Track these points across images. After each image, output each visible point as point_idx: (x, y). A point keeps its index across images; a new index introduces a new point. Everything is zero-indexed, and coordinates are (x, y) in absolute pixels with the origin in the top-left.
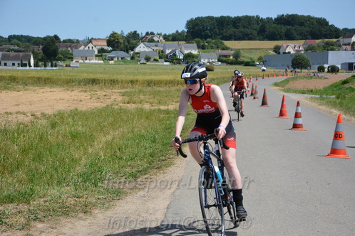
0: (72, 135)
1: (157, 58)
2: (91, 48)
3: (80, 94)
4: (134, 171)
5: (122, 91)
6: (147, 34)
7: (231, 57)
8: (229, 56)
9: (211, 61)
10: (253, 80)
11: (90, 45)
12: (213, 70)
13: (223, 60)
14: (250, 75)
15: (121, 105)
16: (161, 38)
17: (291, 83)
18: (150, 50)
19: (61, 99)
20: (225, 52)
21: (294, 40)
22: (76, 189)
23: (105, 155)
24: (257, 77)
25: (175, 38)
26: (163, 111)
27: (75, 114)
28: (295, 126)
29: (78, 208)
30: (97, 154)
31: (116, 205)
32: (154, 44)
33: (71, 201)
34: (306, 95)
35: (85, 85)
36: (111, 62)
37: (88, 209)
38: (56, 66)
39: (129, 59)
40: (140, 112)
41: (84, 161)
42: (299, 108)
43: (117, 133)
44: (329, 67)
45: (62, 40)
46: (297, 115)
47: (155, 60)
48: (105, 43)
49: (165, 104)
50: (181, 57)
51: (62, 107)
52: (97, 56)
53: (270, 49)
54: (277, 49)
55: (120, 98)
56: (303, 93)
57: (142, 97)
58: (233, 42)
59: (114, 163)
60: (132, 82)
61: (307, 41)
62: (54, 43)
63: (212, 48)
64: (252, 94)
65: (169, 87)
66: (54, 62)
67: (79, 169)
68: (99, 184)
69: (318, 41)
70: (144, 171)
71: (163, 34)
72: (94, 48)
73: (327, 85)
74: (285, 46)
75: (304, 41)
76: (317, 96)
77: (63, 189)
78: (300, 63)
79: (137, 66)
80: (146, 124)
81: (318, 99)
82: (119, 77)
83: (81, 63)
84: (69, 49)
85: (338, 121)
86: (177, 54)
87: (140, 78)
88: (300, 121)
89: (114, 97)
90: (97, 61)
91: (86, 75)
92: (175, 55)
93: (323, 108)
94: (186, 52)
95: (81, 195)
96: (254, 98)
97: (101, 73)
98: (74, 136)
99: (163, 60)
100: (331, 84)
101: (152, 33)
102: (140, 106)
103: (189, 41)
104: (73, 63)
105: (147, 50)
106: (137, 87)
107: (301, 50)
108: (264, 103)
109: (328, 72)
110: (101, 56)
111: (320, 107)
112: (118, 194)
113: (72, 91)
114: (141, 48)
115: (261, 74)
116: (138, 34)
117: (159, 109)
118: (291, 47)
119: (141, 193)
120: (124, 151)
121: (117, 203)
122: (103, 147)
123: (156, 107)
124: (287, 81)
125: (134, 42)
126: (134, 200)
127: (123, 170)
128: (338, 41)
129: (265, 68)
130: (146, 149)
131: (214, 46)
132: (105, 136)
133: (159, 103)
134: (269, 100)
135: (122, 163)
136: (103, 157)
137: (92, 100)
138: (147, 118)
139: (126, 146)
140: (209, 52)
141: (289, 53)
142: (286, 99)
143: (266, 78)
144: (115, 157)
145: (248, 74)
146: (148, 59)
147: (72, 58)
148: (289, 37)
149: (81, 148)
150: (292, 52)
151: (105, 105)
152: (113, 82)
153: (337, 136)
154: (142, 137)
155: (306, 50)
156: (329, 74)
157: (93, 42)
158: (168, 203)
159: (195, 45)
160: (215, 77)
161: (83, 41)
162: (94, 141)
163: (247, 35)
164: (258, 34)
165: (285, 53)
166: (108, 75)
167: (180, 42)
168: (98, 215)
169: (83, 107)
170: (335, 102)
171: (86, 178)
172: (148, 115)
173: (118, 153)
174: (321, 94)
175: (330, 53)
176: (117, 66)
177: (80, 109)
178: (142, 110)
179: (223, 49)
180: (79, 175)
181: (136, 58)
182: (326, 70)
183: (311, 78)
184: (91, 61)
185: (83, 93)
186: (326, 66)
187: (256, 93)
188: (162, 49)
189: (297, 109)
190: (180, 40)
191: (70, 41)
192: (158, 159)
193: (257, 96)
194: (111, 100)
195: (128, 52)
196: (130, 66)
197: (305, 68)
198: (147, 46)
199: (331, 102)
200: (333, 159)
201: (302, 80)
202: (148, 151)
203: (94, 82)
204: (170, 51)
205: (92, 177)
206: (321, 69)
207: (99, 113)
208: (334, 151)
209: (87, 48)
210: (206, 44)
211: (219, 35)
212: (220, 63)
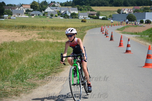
0: (11, 55)
1: (57, 15)
2: (22, 9)
3: (16, 33)
4: (43, 74)
5: (38, 32)
6: (52, 2)
7: (95, 15)
8: (94, 15)
9: (85, 17)
10: (106, 27)
11: (22, 8)
12: (86, 22)
13: (91, 16)
14: (105, 25)
15: (37, 39)
16: (59, 5)
17: (126, 29)
18: (53, 11)
19: (5, 36)
20: (92, 12)
21: (128, 6)
22: (12, 83)
23: (28, 66)
24: (108, 25)
25: (66, 5)
26: (59, 43)
27: (13, 44)
28: (127, 51)
29: (12, 93)
30: (24, 65)
31: (33, 92)
32: (55, 7)
33: (9, 89)
34: (133, 35)
35: (19, 28)
36: (33, 17)
37: (18, 94)
38: (3, 18)
39: (42, 15)
40: (47, 43)
41: (17, 68)
42: (129, 42)
43: (35, 54)
44: (146, 21)
45: (6, 5)
46: (128, 46)
47: (56, 16)
48: (29, 7)
49: (60, 39)
50: (69, 15)
51: (6, 40)
52: (25, 13)
53: (115, 11)
54: (119, 11)
55: (37, 36)
56: (132, 34)
57: (48, 35)
58: (96, 7)
59: (33, 69)
60: (43, 27)
61: (135, 7)
62: (2, 6)
63: (85, 10)
64: (105, 35)
65: (63, 30)
66: (2, 16)
67: (14, 73)
68: (24, 81)
69: (140, 7)
70: (48, 74)
71: (60, 3)
72: (23, 9)
73: (145, 30)
74: (123, 9)
75: (133, 7)
76: (139, 36)
77: (5, 83)
78: (131, 18)
79: (46, 19)
80: (50, 49)
81: (139, 37)
82: (37, 25)
83: (17, 17)
84: (10, 9)
85: (149, 49)
86: (67, 13)
87: (48, 25)
88: (129, 49)
89: (34, 35)
90: (25, 16)
91: (19, 23)
92: (66, 13)
93: (142, 42)
94: (72, 12)
95: (14, 86)
96: (107, 37)
97: (27, 23)
98: (12, 55)
99: (60, 16)
100: (146, 29)
101: (54, 2)
102: (47, 40)
103: (73, 6)
104: (12, 17)
105: (51, 11)
106: (46, 30)
107: (132, 12)
108: (111, 39)
109: (146, 23)
110: (27, 13)
111: (141, 42)
112: (34, 86)
113: (12, 31)
114: (48, 10)
115: (111, 24)
116: (47, 3)
117: (57, 42)
118: (126, 10)
119: (46, 85)
120: (38, 63)
121: (33, 90)
122: (27, 61)
123: (56, 41)
124: (124, 28)
125: (45, 6)
126: (42, 89)
127: (37, 74)
128: (151, 7)
129: (113, 21)
130: (49, 62)
131: (87, 9)
132: (28, 55)
133: (57, 38)
134: (114, 38)
135: (37, 69)
136: (27, 67)
137: (22, 37)
138: (51, 46)
139: (39, 61)
140: (84, 12)
141: (125, 13)
142: (122, 37)
143: (113, 26)
144: (33, 67)
145: (104, 24)
146: (52, 15)
147: (12, 14)
148: (126, 5)
149: (16, 62)
150: (127, 13)
151: (29, 39)
152: (33, 27)
153: (148, 57)
154: (48, 56)
155: (134, 12)
156: (146, 24)
157: (23, 6)
158: (60, 90)
159: (77, 8)
160: (87, 25)
161: (18, 6)
162: (22, 58)
163: (104, 4)
164: (109, 3)
165: (123, 13)
166: (31, 24)
167: (69, 7)
168: (23, 97)
169: (17, 40)
170: (148, 39)
171: (17, 77)
172: (52, 45)
173: (35, 65)
174: (141, 35)
175: (147, 13)
176: (35, 19)
177: (15, 41)
178: (48, 42)
179: (91, 11)
180: (14, 76)
181: (46, 15)
182: (144, 22)
183: (137, 26)
184: (22, 16)
185: (17, 33)
186: (144, 20)
187: (107, 34)
188: (59, 10)
189: (128, 43)
190: (69, 6)
191: (11, 5)
192: (55, 68)
193: (108, 35)
194: (32, 37)
195: (41, 12)
196: (43, 19)
197: (134, 21)
198: (51, 9)
199: (146, 39)
200: (146, 69)
201: (132, 28)
202: (51, 64)
203: (23, 27)
204: (64, 11)
205: (21, 77)
206: (142, 22)
207: (25, 43)
208: (147, 65)
209: (20, 9)
210: (82, 8)
211: (89, 3)
212: (89, 18)
